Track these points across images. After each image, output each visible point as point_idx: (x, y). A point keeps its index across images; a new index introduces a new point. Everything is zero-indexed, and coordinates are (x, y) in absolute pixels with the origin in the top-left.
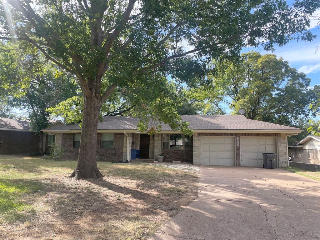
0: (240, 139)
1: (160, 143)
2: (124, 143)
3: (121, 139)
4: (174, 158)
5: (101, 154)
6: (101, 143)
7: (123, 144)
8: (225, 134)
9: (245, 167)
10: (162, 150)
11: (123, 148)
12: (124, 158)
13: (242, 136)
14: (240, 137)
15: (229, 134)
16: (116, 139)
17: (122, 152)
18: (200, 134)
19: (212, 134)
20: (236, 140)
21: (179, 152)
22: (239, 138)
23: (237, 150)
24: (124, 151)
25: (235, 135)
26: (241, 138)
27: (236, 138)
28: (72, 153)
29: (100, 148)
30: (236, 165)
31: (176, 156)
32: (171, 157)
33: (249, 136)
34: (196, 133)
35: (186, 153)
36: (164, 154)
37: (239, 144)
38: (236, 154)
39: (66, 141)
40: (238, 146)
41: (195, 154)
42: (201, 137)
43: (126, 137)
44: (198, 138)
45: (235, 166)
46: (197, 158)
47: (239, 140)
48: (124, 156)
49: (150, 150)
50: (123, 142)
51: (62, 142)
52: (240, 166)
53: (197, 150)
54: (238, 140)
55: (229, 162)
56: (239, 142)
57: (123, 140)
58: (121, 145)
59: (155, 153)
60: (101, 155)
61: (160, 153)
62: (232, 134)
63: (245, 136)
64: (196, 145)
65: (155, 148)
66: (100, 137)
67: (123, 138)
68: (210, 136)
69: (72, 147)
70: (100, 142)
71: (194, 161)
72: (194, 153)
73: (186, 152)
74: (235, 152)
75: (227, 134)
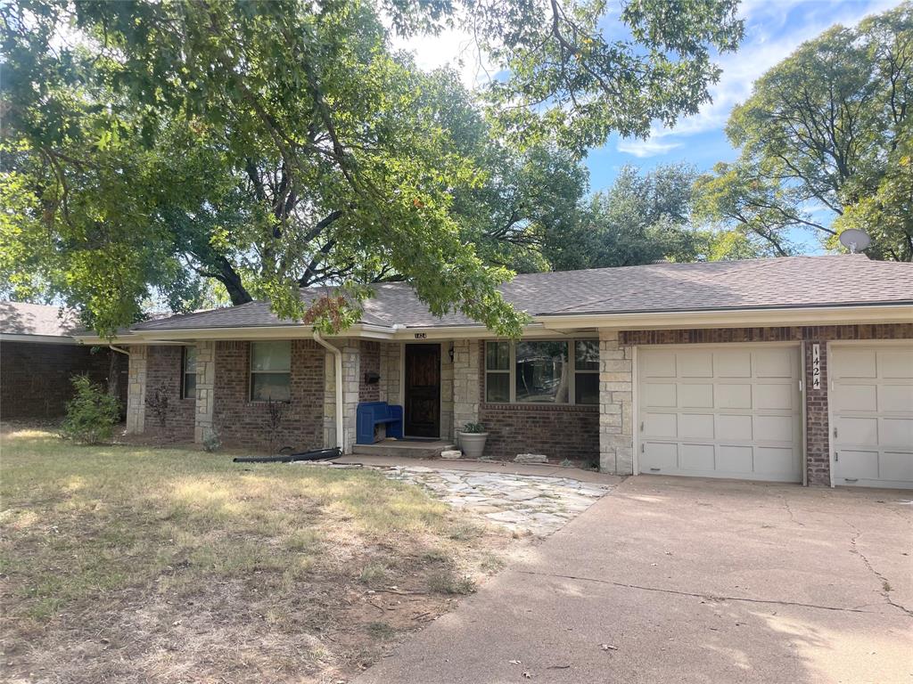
0: (830, 355)
1: (476, 377)
2: (327, 379)
3: (317, 363)
4: (529, 441)
5: (247, 420)
6: (247, 378)
7: (321, 384)
8: (750, 334)
9: (853, 489)
10: (481, 406)
11: (322, 399)
12: (325, 440)
13: (839, 338)
14: (830, 343)
15: (772, 328)
16: (298, 363)
17: (320, 417)
18: (629, 337)
19: (686, 335)
20: (807, 358)
21: (553, 417)
22: (823, 348)
23: (812, 405)
24: (327, 409)
25: (799, 335)
26: (832, 347)
27: (808, 348)
28: (178, 418)
29: (246, 399)
30: (808, 481)
31: (539, 430)
32: (520, 438)
33: (874, 337)
34: (610, 330)
35: (581, 419)
36: (492, 425)
37: (824, 379)
38: (808, 429)
39: (159, 374)
40: (815, 387)
41: (607, 425)
42: (635, 348)
43: (334, 354)
44: (619, 355)
45: (801, 484)
46: (615, 444)
47: (823, 357)
48: (326, 431)
49: (443, 407)
50: (322, 375)
51: (148, 377)
52: (829, 485)
53: (615, 409)
54: (816, 356)
55: (774, 462)
56: (824, 368)
57: (321, 367)
58: (315, 387)
59: (456, 416)
60: (247, 424)
61: (475, 420)
62: (783, 333)
63: (856, 338)
64: (611, 387)
65: (456, 398)
66: (244, 358)
67: (322, 359)
68: (676, 342)
69: (178, 395)
70: (243, 376)
71: (605, 459)
72: (602, 419)
73: (581, 415)
74: (800, 414)
75: (761, 329)
